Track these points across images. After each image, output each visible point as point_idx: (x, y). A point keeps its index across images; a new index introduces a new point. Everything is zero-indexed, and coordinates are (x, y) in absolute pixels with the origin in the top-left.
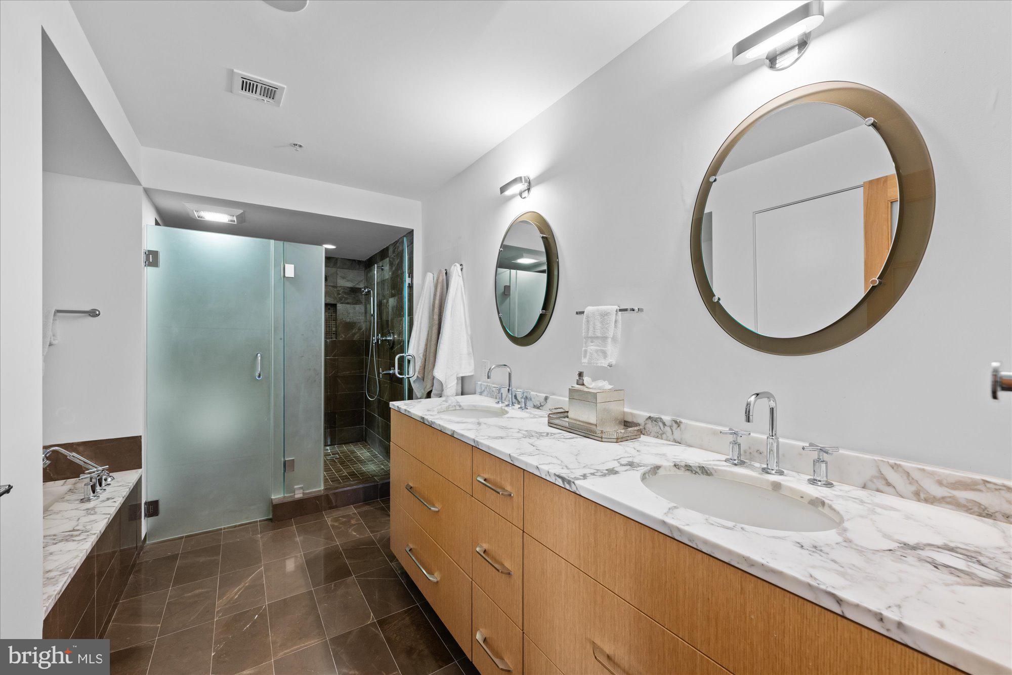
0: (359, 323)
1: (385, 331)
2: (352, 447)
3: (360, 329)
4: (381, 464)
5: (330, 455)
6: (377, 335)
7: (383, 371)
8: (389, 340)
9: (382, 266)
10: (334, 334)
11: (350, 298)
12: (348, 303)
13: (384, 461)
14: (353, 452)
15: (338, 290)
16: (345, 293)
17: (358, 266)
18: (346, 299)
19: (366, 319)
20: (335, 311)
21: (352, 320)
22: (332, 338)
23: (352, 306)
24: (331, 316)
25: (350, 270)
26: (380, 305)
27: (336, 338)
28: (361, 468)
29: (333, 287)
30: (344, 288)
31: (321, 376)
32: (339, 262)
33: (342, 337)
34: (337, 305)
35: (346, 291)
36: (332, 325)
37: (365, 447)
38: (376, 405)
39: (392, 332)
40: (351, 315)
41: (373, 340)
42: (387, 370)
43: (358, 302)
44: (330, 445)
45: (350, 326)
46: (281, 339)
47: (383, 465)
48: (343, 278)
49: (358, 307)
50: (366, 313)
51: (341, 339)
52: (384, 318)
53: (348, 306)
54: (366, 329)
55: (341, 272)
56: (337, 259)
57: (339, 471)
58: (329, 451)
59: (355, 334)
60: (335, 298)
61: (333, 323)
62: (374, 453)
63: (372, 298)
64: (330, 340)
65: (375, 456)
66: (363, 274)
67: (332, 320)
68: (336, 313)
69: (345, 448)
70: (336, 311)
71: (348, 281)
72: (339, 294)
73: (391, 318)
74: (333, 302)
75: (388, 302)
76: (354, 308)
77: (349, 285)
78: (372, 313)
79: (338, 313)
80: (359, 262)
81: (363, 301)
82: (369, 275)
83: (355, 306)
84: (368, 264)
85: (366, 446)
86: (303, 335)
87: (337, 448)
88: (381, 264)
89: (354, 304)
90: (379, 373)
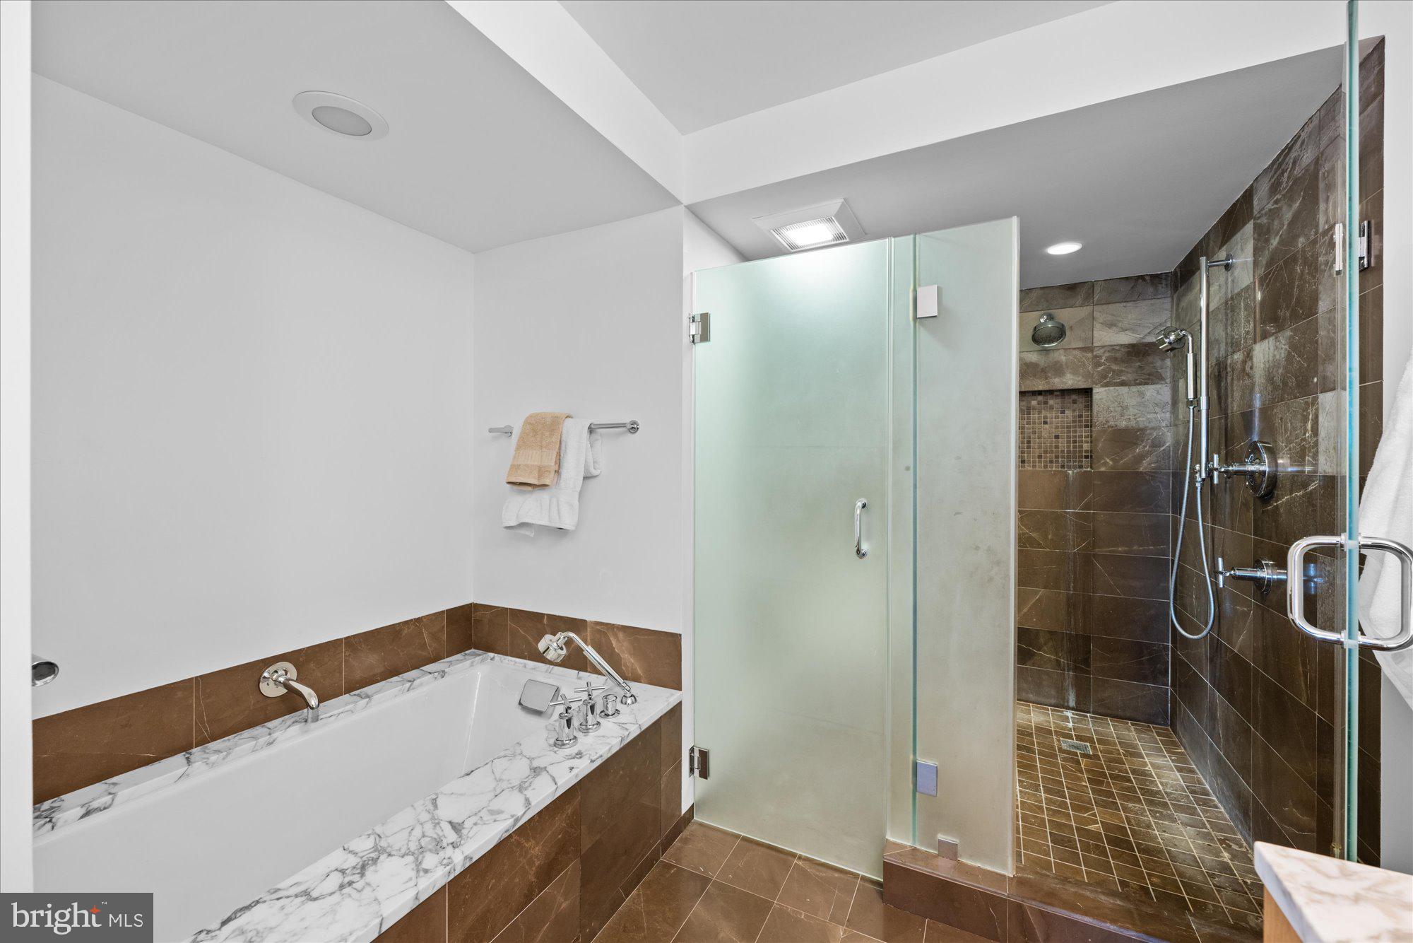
0: (1153, 429)
1: (1240, 445)
2: (1131, 733)
3: (1156, 444)
4: (1222, 842)
5: (1070, 737)
6: (1209, 459)
7: (1226, 568)
8: (1253, 473)
9: (1228, 258)
10: (1086, 457)
11: (1129, 370)
12: (1123, 384)
13: (1231, 830)
14: (1133, 753)
15: (1096, 357)
16: (1115, 360)
17: (1151, 290)
18: (1119, 373)
19: (1176, 418)
20: (1089, 406)
21: (1133, 423)
22: (1081, 467)
23: (1134, 389)
24: (1081, 416)
25: (1129, 304)
26: (1219, 375)
27: (1091, 468)
28: (1149, 826)
29: (1083, 349)
30: (1112, 348)
31: (1008, 570)
32: (1097, 290)
33: (1105, 464)
34: (1094, 391)
35: (1118, 355)
36: (1081, 436)
37: (1171, 746)
38: (1205, 651)
39: (1269, 450)
40: (1132, 411)
41: (1193, 472)
42: (1243, 566)
43: (1152, 378)
44: (1073, 709)
45: (1126, 438)
46: (908, 469)
47: (1228, 848)
48: (1111, 325)
49: (1150, 391)
50: (1175, 402)
51: (1103, 469)
52: (1235, 406)
53: (1124, 390)
54: (1176, 444)
55: (1102, 314)
56: (1092, 285)
57: (1081, 806)
58: (1070, 725)
59: (1141, 457)
60: (1088, 375)
61: (1084, 432)
62: (1200, 782)
63: (1190, 357)
64: (1078, 470)
65: (1199, 793)
66: (1168, 306)
67: (1081, 427)
68: (1091, 410)
69: (1111, 729)
70: (1091, 405)
71: (1124, 330)
72: (1098, 364)
73: (1263, 403)
74: (1082, 385)
75: (1249, 356)
76: (1141, 394)
77: (1126, 338)
78: (1191, 396)
79: (1095, 408)
80: (1156, 279)
81: (1168, 374)
82: (1184, 304)
83: (1142, 388)
84: (1183, 276)
85: (1174, 743)
86: (958, 458)
87: (1090, 724)
88: (1222, 254)
89: (1140, 384)
90: (1214, 573)
